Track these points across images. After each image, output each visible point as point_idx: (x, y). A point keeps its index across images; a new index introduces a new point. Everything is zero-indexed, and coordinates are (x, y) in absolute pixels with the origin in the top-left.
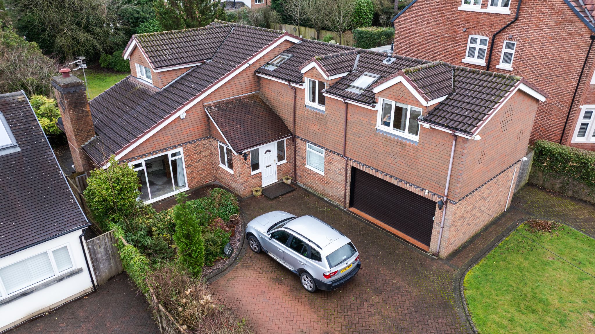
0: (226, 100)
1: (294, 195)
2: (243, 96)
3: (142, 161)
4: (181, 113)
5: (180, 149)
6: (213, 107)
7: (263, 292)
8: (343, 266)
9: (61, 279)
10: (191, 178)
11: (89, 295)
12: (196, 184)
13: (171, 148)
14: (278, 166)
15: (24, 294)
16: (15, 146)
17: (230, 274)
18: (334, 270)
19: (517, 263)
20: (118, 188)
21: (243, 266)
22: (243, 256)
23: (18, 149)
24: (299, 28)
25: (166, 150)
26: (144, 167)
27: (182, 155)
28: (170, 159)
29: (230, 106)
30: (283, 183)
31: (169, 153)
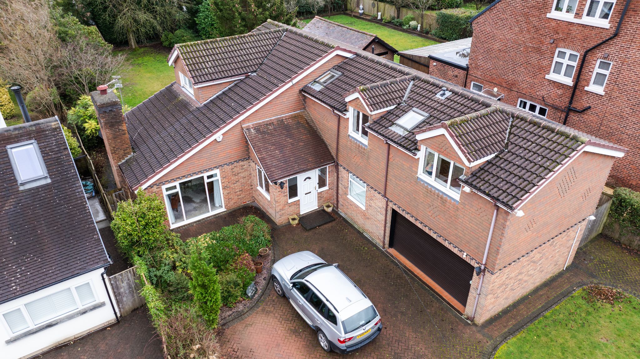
0: (267, 121)
1: (332, 227)
2: (286, 116)
3: (177, 184)
4: (218, 136)
5: (217, 171)
6: (252, 130)
7: (278, 345)
8: (360, 331)
9: (84, 312)
10: (228, 199)
11: (112, 326)
12: (233, 205)
13: (207, 171)
14: (318, 194)
15: (50, 326)
16: (46, 177)
17: (249, 319)
18: (348, 336)
19: (561, 341)
20: (143, 223)
21: (263, 310)
22: (265, 298)
23: (49, 181)
24: (378, 4)
25: (201, 172)
26: (178, 189)
27: (219, 177)
28: (206, 181)
29: (270, 128)
30: (324, 210)
31: (205, 175)
